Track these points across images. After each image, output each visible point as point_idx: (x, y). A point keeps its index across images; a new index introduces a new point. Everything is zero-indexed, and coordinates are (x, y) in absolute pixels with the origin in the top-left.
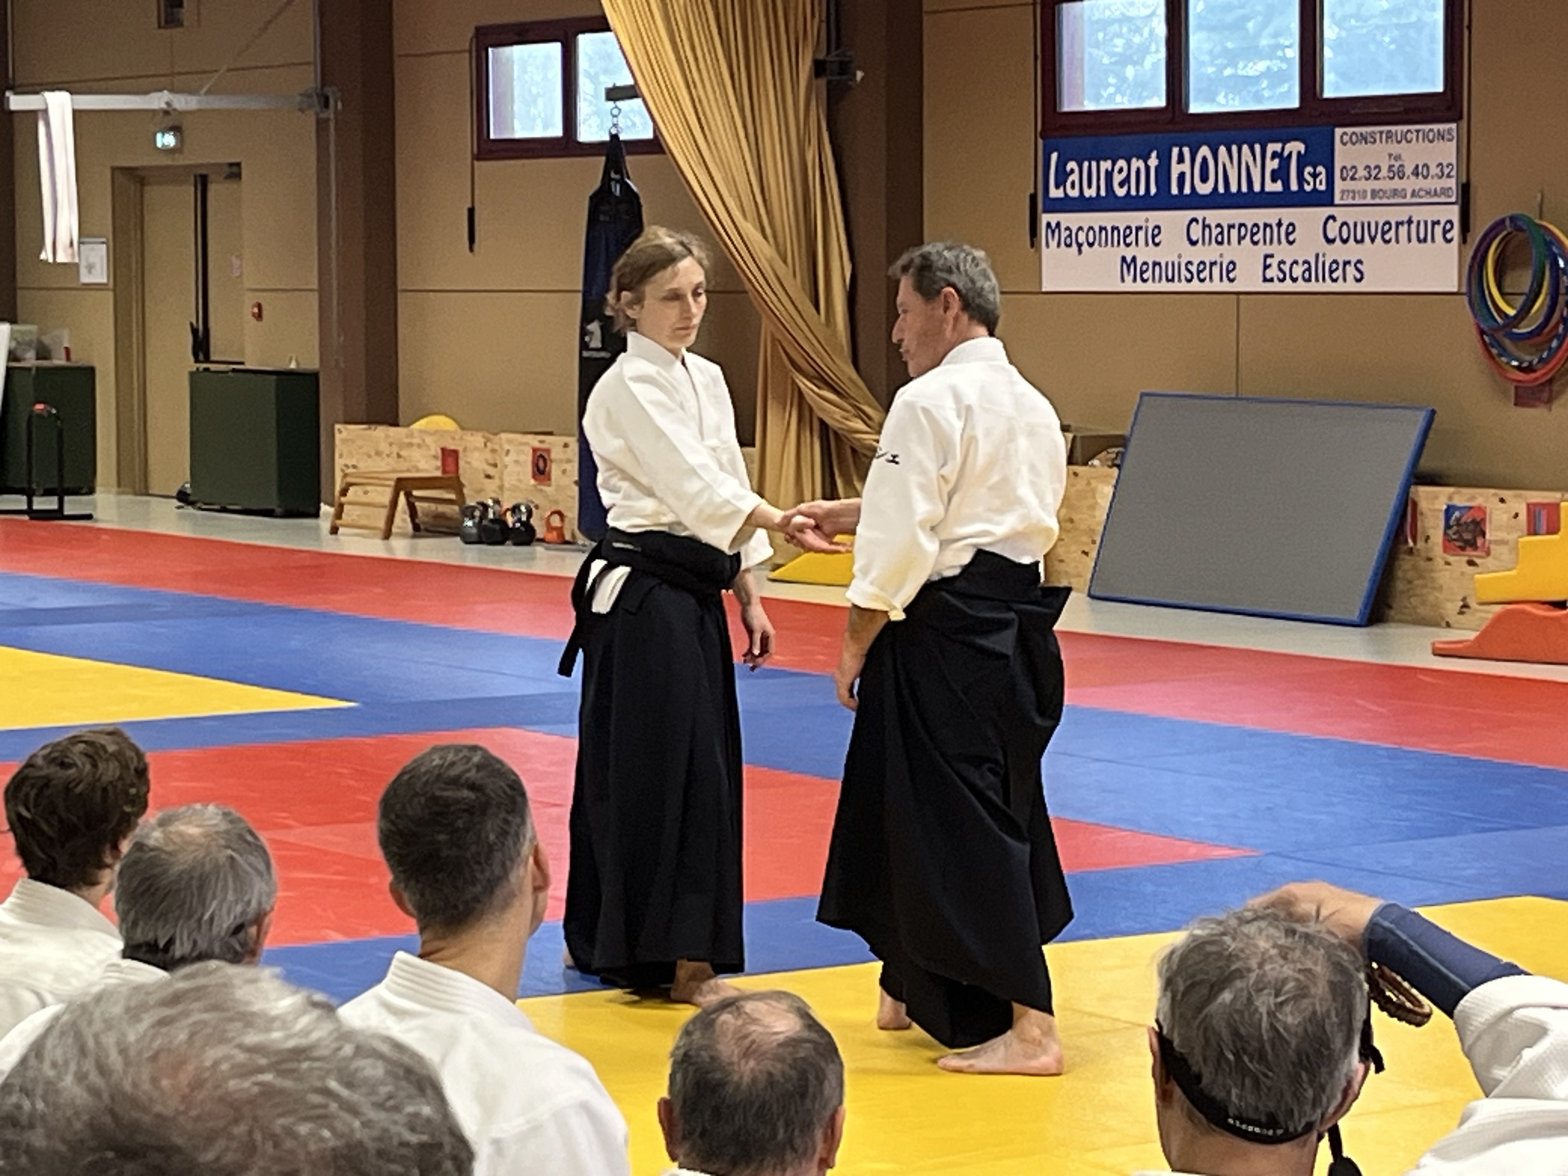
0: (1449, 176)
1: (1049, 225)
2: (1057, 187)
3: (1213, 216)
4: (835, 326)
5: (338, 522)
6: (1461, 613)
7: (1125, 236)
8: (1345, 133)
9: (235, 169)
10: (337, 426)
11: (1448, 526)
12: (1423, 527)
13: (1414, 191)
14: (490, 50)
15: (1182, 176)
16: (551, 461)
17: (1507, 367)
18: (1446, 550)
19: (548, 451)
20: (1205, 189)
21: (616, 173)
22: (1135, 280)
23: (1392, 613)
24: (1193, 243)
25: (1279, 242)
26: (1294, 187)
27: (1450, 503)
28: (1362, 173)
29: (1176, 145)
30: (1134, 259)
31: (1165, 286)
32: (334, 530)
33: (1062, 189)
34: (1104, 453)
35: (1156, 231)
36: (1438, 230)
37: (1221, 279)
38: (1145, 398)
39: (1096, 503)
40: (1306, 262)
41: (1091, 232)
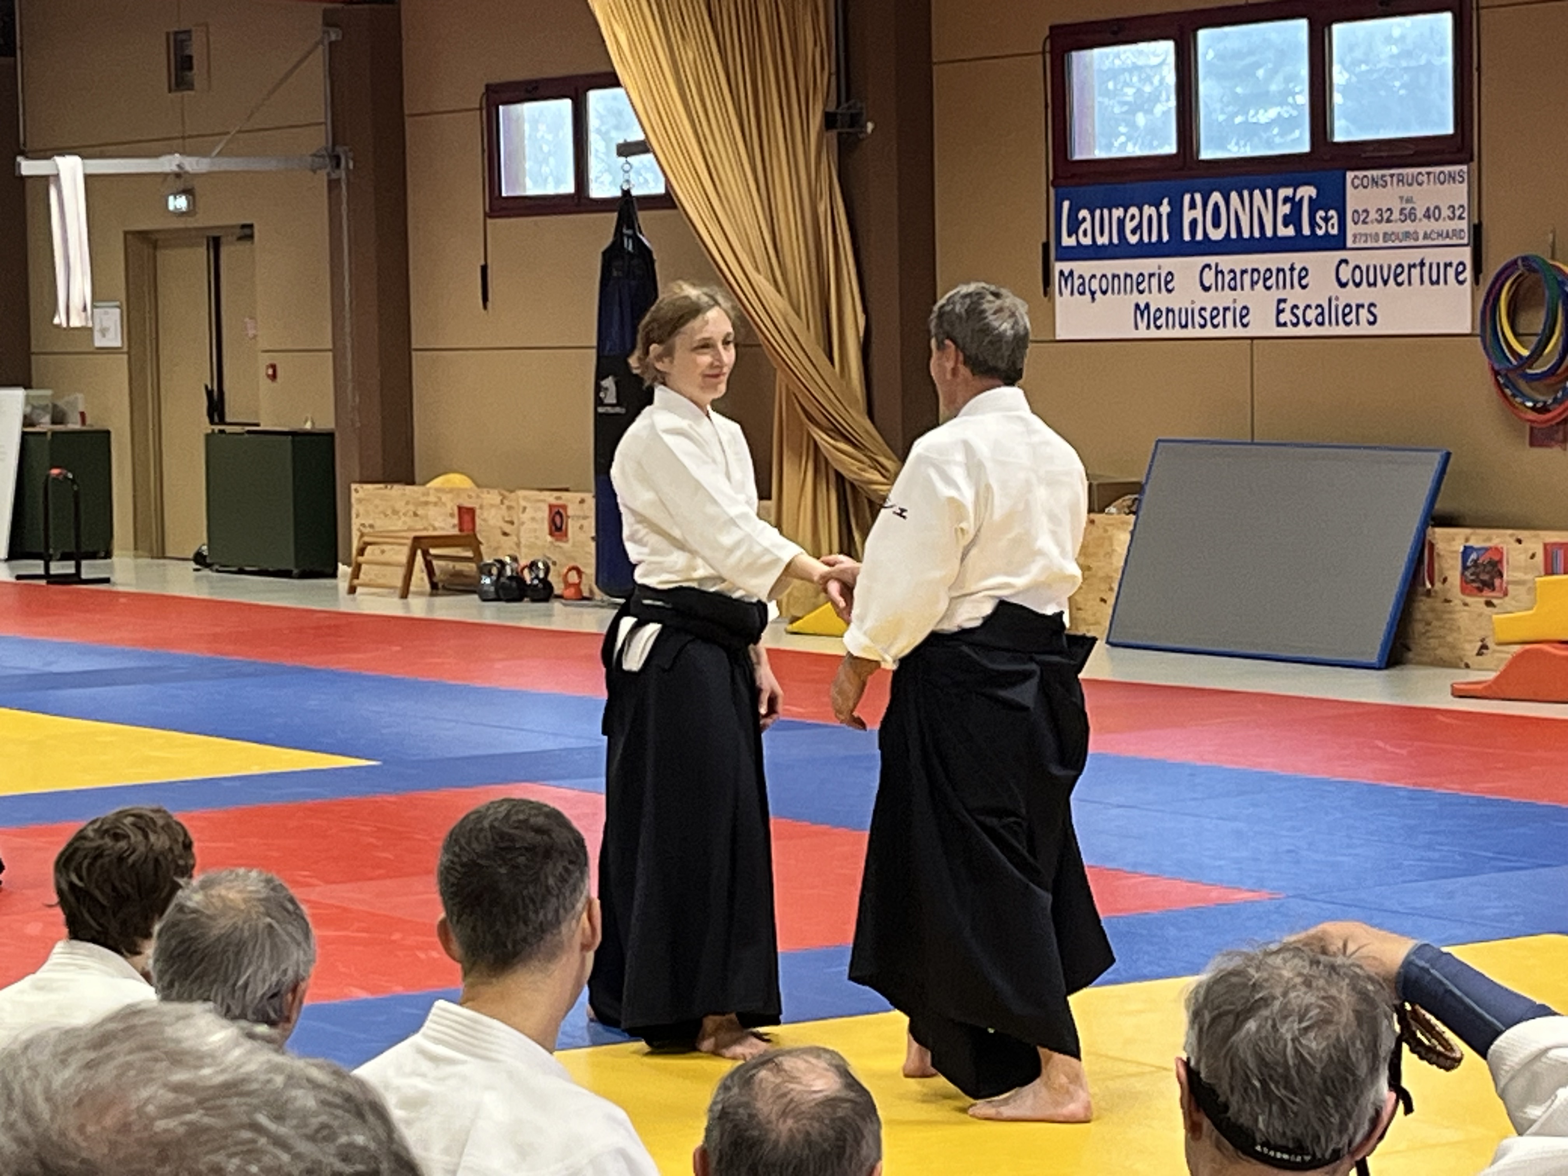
0: (1461, 218)
1: (1061, 273)
2: (1070, 235)
3: (1226, 262)
4: (850, 377)
5: (356, 582)
6: (1479, 654)
7: (1139, 283)
8: (1356, 177)
9: (247, 231)
10: (354, 486)
11: (1465, 568)
12: (1441, 570)
13: (1425, 234)
14: (501, 108)
15: (1194, 223)
16: (568, 517)
17: (1521, 407)
18: (1463, 591)
19: (565, 507)
20: (1217, 235)
21: (628, 228)
22: (1148, 327)
23: (1410, 655)
24: (1206, 289)
25: (1292, 286)
26: (1306, 231)
27: (1468, 544)
28: (1373, 215)
29: (1187, 191)
30: (1147, 306)
31: (1178, 333)
32: (352, 590)
33: (1074, 237)
34: (1120, 501)
35: (1169, 278)
36: (1451, 272)
37: (1235, 324)
38: (1160, 444)
39: (1113, 550)
40: (1319, 306)
41: (1104, 280)
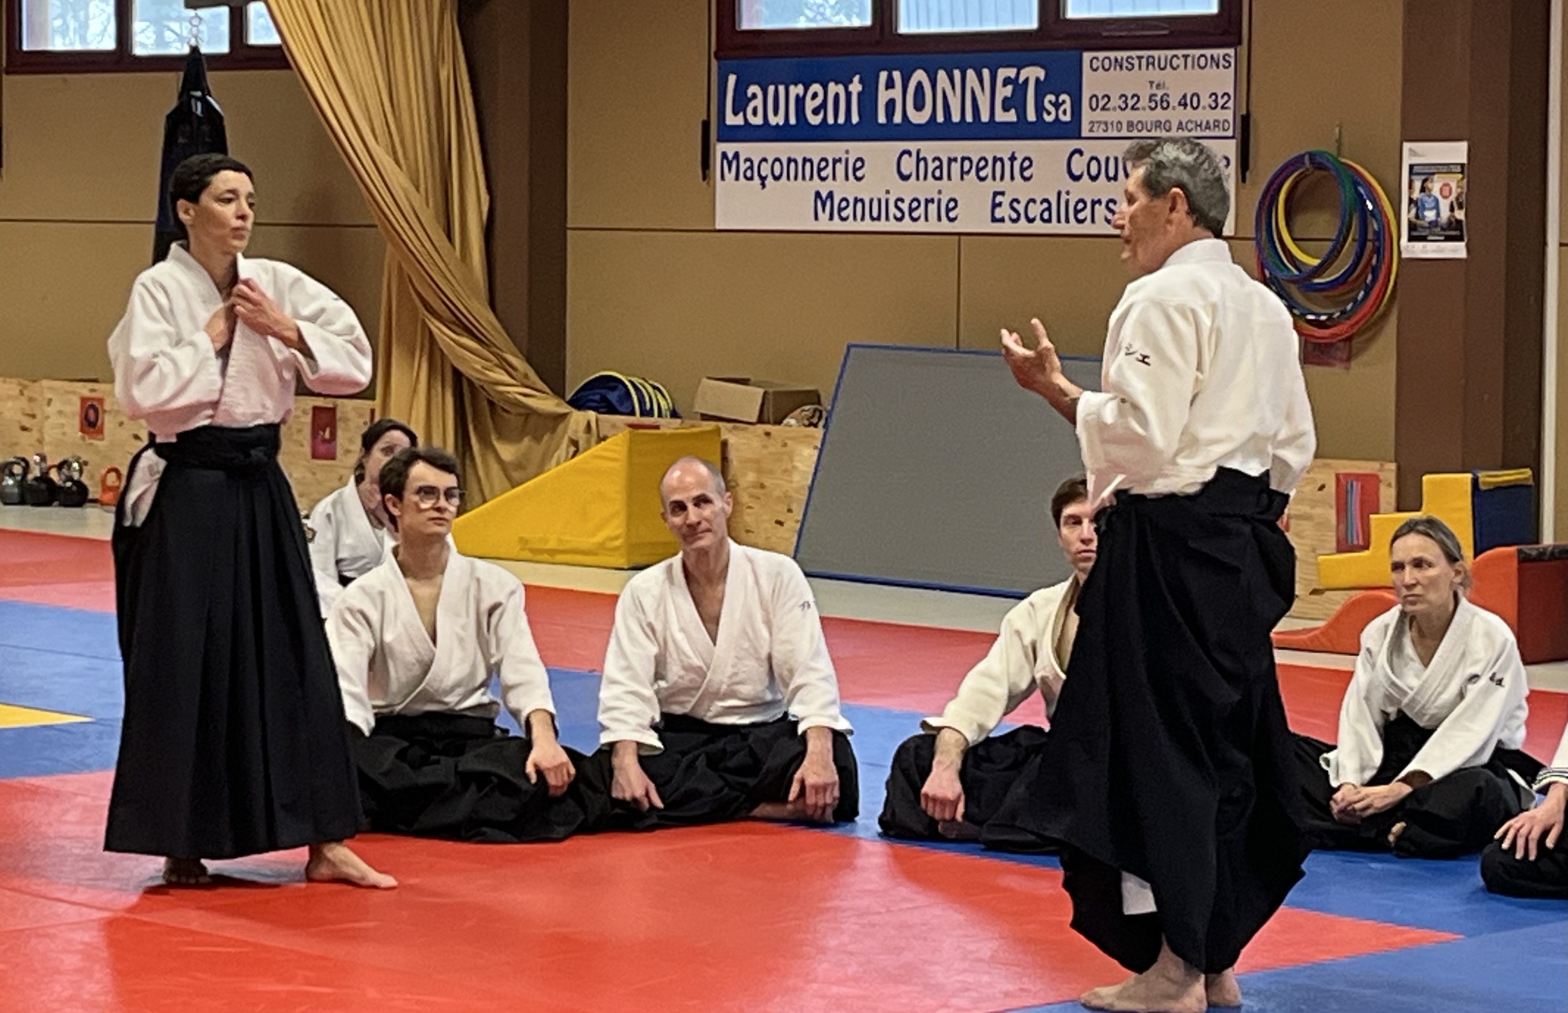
0: (1223, 107)
1: (724, 155)
2: (735, 113)
3: (929, 148)
4: (471, 260)
7: (820, 169)
8: (1095, 58)
13: (1181, 123)
15: (890, 105)
16: (104, 411)
19: (101, 401)
20: (919, 118)
21: (195, 90)
22: (831, 218)
24: (905, 178)
25: (1012, 178)
26: (1031, 116)
28: (1115, 102)
29: (884, 68)
30: (831, 195)
31: (868, 225)
33: (741, 114)
34: (799, 410)
35: (859, 164)
37: (939, 219)
38: (854, 350)
39: (794, 468)
40: (1046, 200)
41: (777, 164)
